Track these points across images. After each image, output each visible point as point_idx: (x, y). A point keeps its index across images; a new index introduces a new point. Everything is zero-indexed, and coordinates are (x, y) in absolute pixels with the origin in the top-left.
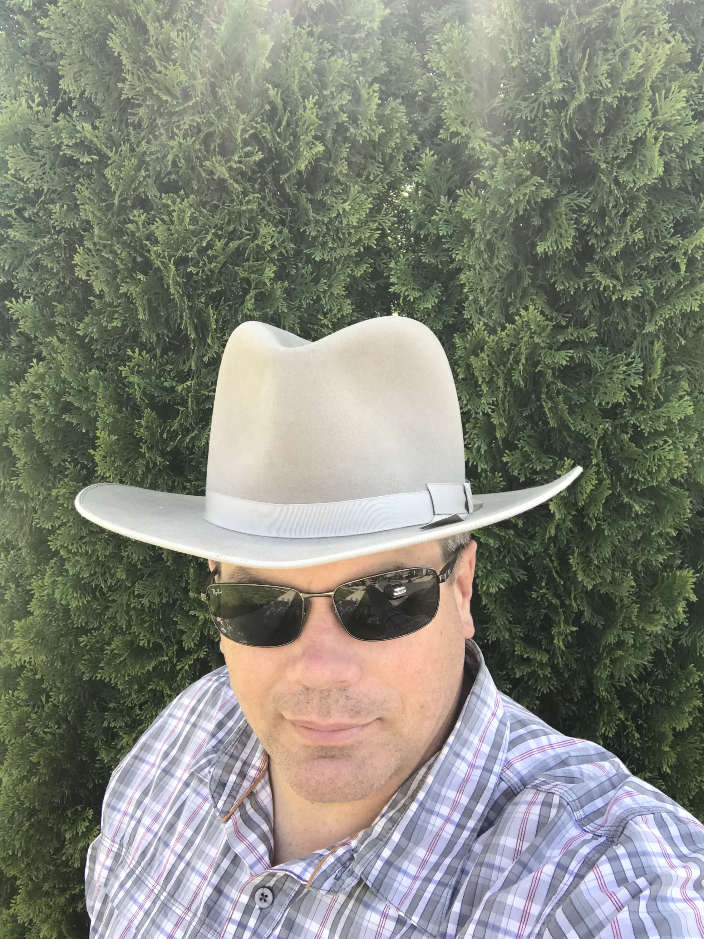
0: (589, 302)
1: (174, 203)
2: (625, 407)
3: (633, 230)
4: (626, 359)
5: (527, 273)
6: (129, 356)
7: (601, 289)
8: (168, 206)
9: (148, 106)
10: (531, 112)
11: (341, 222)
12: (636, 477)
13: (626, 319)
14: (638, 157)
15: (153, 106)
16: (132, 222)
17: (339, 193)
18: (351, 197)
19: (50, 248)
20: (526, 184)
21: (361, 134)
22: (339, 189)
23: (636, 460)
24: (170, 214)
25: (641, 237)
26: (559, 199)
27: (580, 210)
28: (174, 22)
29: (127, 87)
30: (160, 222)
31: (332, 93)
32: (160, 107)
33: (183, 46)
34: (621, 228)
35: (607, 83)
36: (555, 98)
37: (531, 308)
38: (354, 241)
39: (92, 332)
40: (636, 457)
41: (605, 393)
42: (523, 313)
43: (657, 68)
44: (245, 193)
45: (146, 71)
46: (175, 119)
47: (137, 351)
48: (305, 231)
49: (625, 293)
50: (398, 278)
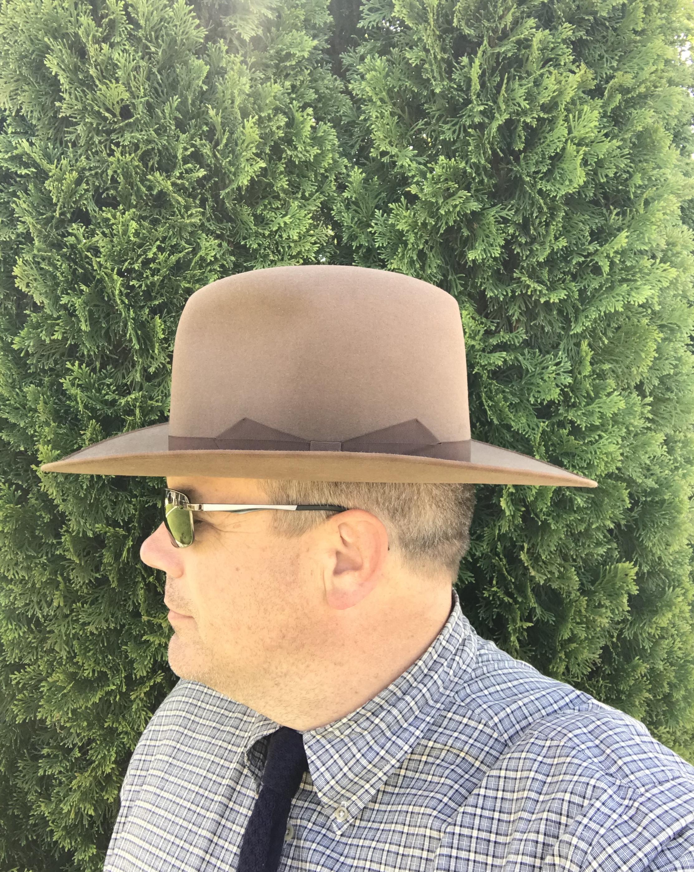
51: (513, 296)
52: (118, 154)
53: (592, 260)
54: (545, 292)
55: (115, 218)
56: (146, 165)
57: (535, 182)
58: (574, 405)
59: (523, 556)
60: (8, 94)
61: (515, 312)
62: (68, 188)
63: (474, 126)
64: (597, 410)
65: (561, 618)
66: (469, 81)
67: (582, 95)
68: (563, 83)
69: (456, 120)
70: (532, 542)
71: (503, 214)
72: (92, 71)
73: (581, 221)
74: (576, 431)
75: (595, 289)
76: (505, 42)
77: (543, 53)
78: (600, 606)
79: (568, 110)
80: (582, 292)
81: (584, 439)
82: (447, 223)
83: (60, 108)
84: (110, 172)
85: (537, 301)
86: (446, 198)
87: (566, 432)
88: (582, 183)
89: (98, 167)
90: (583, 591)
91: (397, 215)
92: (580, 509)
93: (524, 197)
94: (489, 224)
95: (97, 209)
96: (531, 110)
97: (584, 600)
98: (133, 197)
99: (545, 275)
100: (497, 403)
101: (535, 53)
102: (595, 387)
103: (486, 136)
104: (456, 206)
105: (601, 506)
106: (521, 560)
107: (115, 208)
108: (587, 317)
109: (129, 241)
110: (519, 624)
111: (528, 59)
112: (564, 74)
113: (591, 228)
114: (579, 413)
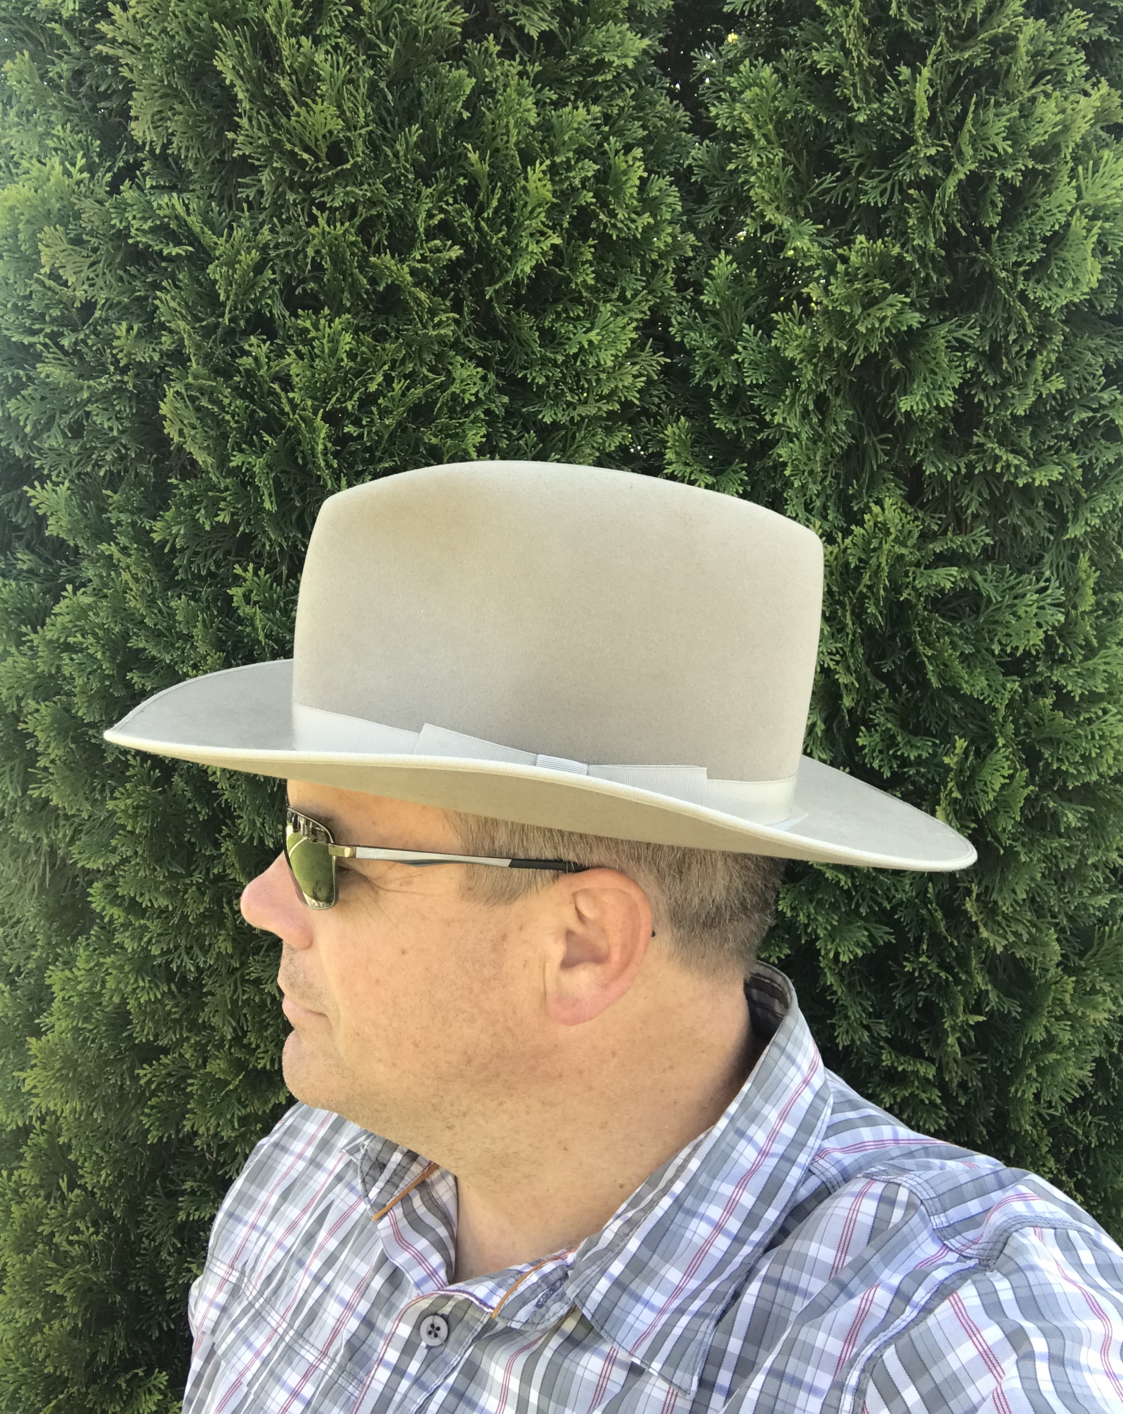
0: (974, 494)
1: (316, 326)
2: (1037, 658)
3: (1046, 377)
4: (1038, 581)
5: (879, 447)
6: (237, 577)
7: (998, 470)
8: (307, 331)
9: (274, 170)
10: (882, 194)
11: (584, 363)
12: (1064, 768)
13: (1030, 522)
14: (1053, 263)
15: (282, 169)
16: (248, 354)
17: (578, 318)
18: (599, 322)
19: (105, 397)
20: (881, 305)
21: (614, 226)
22: (579, 311)
23: (1059, 741)
24: (309, 342)
25: (1061, 386)
26: (929, 331)
27: (962, 346)
28: (317, 41)
29: (241, 139)
30: (294, 356)
31: (568, 159)
32: (293, 173)
33: (332, 76)
34: (1025, 374)
35: (1005, 147)
36: (923, 172)
37: (888, 502)
38: (606, 392)
39: (177, 535)
40: (1060, 736)
41: (1008, 635)
42: (876, 509)
43: (1082, 128)
44: (433, 312)
45: (271, 116)
46: (316, 193)
47: (251, 567)
48: (525, 377)
49: (1037, 475)
50: (677, 453)
51: (970, 475)
52: (322, 221)
53: (1104, 416)
54: (1025, 468)
55: (317, 329)
56: (367, 242)
57: (1015, 280)
58: (1063, 660)
59: (970, 906)
60: (149, 117)
61: (971, 502)
62: (242, 277)
63: (918, 184)
64: (1102, 668)
65: (1031, 1010)
66: (911, 105)
67: (1101, 133)
68: (1069, 111)
69: (886, 173)
70: (984, 884)
71: (958, 335)
72: (284, 83)
73: (1090, 349)
74: (1064, 701)
75: (1109, 464)
76: (971, 42)
77: (1036, 63)
78: (1094, 991)
79: (1076, 159)
80: (1087, 468)
81: (1078, 714)
82: (866, 349)
83: (234, 141)
84: (310, 252)
85: (1012, 483)
86: (865, 308)
87: (1049, 701)
88: (1095, 285)
89: (290, 243)
90: (1065, 965)
91: (784, 332)
92: (1069, 833)
93: (995, 307)
94: (935, 351)
95: (287, 314)
96: (1014, 157)
97: (1070, 982)
98: (346, 294)
99: (1026, 440)
100: (940, 652)
101: (1023, 61)
102: (1098, 628)
103: (937, 202)
104: (882, 320)
105: (1104, 828)
106: (966, 912)
107: (317, 312)
108: (1093, 511)
109: (338, 368)
110: (962, 1018)
111: (1008, 71)
112: (1072, 98)
113: (1106, 361)
114: (1071, 672)
